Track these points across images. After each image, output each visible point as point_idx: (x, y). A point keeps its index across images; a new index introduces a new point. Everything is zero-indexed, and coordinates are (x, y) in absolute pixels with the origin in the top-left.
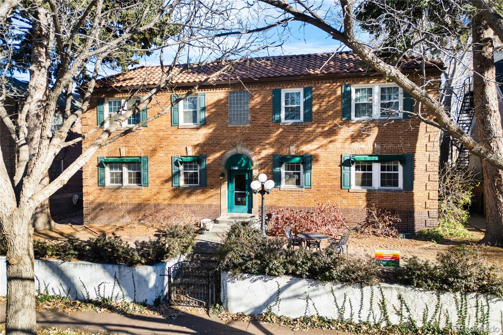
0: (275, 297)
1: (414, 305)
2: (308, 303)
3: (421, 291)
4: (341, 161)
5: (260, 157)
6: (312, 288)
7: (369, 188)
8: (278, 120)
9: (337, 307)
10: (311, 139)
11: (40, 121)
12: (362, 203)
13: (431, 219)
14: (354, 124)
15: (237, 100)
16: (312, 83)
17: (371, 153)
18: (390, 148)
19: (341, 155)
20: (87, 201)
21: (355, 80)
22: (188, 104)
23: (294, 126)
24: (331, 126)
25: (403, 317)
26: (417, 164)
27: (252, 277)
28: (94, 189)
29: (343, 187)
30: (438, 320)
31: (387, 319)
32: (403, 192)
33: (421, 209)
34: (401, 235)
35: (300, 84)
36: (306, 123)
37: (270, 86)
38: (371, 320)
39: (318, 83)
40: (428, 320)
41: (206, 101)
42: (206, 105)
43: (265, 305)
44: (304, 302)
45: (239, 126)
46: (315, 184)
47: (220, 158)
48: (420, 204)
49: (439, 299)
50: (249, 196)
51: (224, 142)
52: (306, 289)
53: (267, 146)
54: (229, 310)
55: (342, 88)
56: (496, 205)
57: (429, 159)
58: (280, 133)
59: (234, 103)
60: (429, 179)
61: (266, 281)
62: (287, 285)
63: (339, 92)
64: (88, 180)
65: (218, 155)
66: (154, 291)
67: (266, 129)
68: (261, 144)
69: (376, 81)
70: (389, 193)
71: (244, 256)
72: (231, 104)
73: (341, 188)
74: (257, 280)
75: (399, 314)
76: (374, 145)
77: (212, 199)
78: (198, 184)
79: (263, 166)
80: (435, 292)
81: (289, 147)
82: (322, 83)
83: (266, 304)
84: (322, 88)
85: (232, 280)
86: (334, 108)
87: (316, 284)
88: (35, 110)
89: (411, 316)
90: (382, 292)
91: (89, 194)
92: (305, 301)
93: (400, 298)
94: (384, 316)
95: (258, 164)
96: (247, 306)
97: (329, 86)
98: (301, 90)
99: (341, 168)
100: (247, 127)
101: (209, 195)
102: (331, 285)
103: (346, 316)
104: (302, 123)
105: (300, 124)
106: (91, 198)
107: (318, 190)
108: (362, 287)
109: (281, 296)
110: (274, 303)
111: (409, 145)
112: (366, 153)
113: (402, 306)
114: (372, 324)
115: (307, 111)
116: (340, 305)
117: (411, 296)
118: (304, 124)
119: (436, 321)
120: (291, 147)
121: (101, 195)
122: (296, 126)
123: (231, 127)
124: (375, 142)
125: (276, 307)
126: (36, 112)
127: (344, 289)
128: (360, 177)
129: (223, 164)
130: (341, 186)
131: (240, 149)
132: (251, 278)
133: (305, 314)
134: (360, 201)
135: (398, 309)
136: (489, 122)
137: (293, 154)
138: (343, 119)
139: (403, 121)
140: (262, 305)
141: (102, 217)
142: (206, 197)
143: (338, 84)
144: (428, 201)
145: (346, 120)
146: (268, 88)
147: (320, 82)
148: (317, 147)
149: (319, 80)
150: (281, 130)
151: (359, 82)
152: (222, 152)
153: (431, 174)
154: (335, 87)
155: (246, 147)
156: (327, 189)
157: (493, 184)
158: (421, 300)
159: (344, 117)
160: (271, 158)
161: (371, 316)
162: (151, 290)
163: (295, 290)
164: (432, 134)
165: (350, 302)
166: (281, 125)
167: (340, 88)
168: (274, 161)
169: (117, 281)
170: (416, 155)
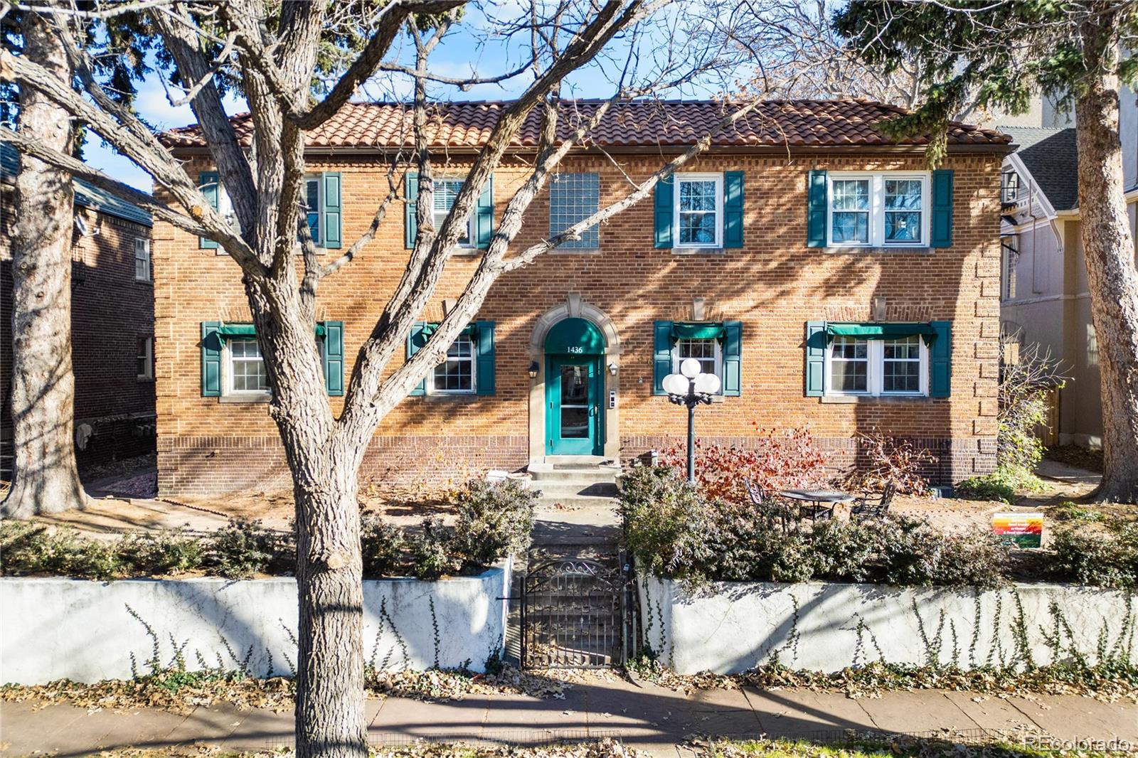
0: (786, 631)
1: (1080, 622)
2: (861, 637)
3: (1096, 592)
4: (805, 335)
5: (622, 327)
6: (870, 603)
7: (862, 393)
8: (666, 243)
9: (925, 640)
10: (740, 286)
11: (53, 223)
12: (848, 425)
13: (984, 456)
14: (832, 255)
15: (571, 192)
16: (743, 162)
17: (866, 319)
18: (907, 309)
19: (806, 323)
20: (168, 436)
21: (836, 161)
22: (445, 197)
23: (703, 256)
24: (784, 259)
25: (1059, 650)
26: (957, 342)
27: (734, 588)
28: (189, 405)
29: (809, 393)
30: (1126, 650)
31: (1027, 657)
32: (931, 402)
33: (964, 437)
34: (935, 491)
35: (717, 164)
36: (730, 252)
37: (650, 164)
38: (996, 662)
39: (757, 163)
40: (1107, 653)
41: (494, 192)
42: (494, 201)
43: (764, 649)
44: (853, 636)
45: (575, 253)
46: (748, 386)
47: (529, 327)
48: (963, 425)
49: (1129, 606)
50: (596, 416)
51: (539, 289)
52: (858, 606)
53: (640, 302)
54: (678, 667)
55: (807, 177)
56: (1129, 421)
57: (981, 332)
58: (671, 272)
59: (563, 200)
60: (980, 373)
61: (765, 596)
62: (814, 601)
63: (800, 186)
64: (172, 380)
65: (521, 321)
66: (486, 637)
67: (639, 263)
68: (627, 296)
69: (879, 166)
70: (904, 403)
71: (716, 542)
72: (555, 201)
73: (805, 395)
74: (745, 594)
75: (1052, 643)
76: (872, 303)
77: (507, 424)
78: (473, 390)
79: (631, 347)
80: (1123, 593)
81: (692, 304)
82: (765, 163)
83: (766, 647)
84: (765, 174)
85: (685, 599)
86: (790, 221)
87: (880, 595)
88: (39, 194)
89: (1075, 645)
90: (1018, 601)
91: (172, 417)
92: (855, 632)
93: (1054, 610)
94: (1022, 651)
95: (619, 341)
96: (720, 655)
97: (780, 172)
98: (718, 178)
99: (805, 352)
100: (594, 257)
101: (501, 415)
102: (913, 595)
103: (944, 658)
104: (720, 250)
105: (717, 253)
106: (180, 427)
107: (754, 400)
108: (978, 594)
109: (800, 627)
110: (784, 643)
111: (942, 303)
112: (858, 319)
113: (1057, 626)
114: (998, 670)
115: (731, 224)
116: (931, 637)
117: (1075, 604)
118: (724, 253)
119: (1123, 652)
120: (695, 304)
121: (210, 420)
122: (707, 256)
123: (556, 256)
124: (875, 295)
125: (789, 652)
126: (42, 198)
127: (941, 599)
128: (842, 370)
129: (535, 341)
130: (805, 390)
131: (578, 308)
132: (731, 592)
133: (854, 662)
134: (843, 423)
135: (1049, 633)
136: (1115, 258)
137: (699, 319)
138: (810, 245)
139: (932, 252)
140: (757, 650)
141: (212, 475)
142: (495, 418)
143: (800, 168)
144: (979, 420)
145: (815, 247)
146: (644, 169)
147: (761, 161)
148: (752, 304)
149: (759, 157)
150: (673, 265)
151: (843, 166)
152: (534, 314)
153: (985, 363)
154: (792, 175)
155: (592, 302)
156: (774, 398)
157: (1123, 382)
158: (1094, 611)
159: (812, 240)
160: (650, 328)
161: (996, 654)
162: (480, 636)
163: (832, 610)
164: (986, 282)
165: (953, 626)
166: (673, 253)
167: (803, 178)
168: (656, 335)
169: (388, 619)
170: (955, 325)
